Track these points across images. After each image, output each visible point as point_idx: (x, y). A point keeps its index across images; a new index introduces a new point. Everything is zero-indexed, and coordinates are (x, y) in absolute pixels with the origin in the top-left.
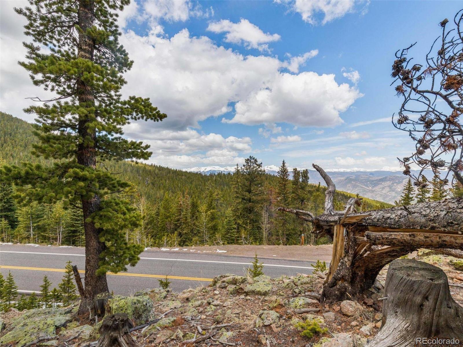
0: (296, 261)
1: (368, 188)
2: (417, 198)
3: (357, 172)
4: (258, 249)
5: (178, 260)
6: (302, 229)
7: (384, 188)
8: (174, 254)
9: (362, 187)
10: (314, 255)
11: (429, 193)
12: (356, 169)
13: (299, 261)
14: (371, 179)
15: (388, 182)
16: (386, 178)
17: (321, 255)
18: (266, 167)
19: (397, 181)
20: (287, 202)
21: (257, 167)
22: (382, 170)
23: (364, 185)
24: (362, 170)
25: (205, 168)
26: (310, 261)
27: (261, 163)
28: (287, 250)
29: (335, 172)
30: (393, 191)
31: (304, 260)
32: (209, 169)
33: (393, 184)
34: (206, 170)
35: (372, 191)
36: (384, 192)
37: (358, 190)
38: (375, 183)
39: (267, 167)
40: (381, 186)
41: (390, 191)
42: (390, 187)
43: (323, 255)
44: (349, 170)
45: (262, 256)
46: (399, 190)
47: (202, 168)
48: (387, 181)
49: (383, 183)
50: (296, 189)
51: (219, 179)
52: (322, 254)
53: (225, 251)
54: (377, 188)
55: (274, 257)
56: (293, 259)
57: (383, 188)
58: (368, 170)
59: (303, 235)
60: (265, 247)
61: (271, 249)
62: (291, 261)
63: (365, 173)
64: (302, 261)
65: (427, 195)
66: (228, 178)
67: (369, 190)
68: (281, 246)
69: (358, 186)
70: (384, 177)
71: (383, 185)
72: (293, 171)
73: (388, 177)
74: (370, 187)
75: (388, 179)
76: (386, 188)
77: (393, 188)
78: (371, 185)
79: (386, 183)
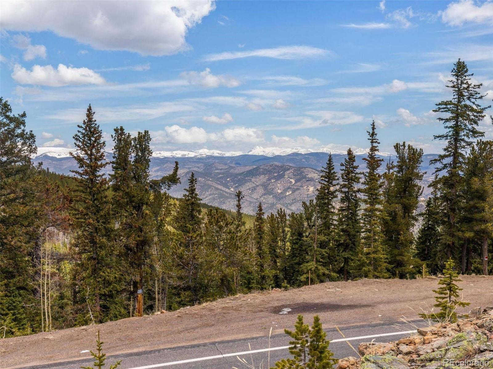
0: (145, 353)
1: (227, 190)
2: (342, 192)
3: (209, 157)
4: (36, 343)
6: (138, 279)
7: (255, 189)
9: (217, 189)
10: (180, 332)
11: (358, 182)
12: (205, 152)
13: (151, 352)
14: (232, 171)
15: (262, 177)
16: (257, 169)
17: (194, 329)
19: (276, 174)
20: (102, 213)
21: (12, 126)
22: (250, 153)
23: (222, 184)
24: (216, 153)
26: (175, 345)
27: (24, 115)
28: (112, 332)
29: (166, 158)
30: (270, 194)
31: (162, 347)
33: (269, 180)
35: (234, 194)
36: (255, 196)
37: (210, 195)
38: (239, 180)
40: (250, 185)
41: (265, 194)
42: (265, 186)
43: (197, 327)
44: (192, 155)
46: (279, 191)
48: (260, 174)
49: (253, 180)
50: (124, 179)
52: (194, 325)
54: (243, 189)
55: (85, 354)
56: (135, 350)
57: (254, 189)
58: (228, 154)
59: (140, 291)
60: (51, 337)
61: (71, 338)
62: (131, 355)
63: (221, 159)
64: (159, 351)
65: (356, 187)
67: (230, 194)
68: (93, 327)
69: (210, 187)
70: (255, 167)
71: (254, 183)
72: (114, 135)
73: (261, 167)
74: (232, 187)
75: (262, 170)
76: (258, 188)
77: (270, 187)
78: (232, 183)
79: (258, 180)
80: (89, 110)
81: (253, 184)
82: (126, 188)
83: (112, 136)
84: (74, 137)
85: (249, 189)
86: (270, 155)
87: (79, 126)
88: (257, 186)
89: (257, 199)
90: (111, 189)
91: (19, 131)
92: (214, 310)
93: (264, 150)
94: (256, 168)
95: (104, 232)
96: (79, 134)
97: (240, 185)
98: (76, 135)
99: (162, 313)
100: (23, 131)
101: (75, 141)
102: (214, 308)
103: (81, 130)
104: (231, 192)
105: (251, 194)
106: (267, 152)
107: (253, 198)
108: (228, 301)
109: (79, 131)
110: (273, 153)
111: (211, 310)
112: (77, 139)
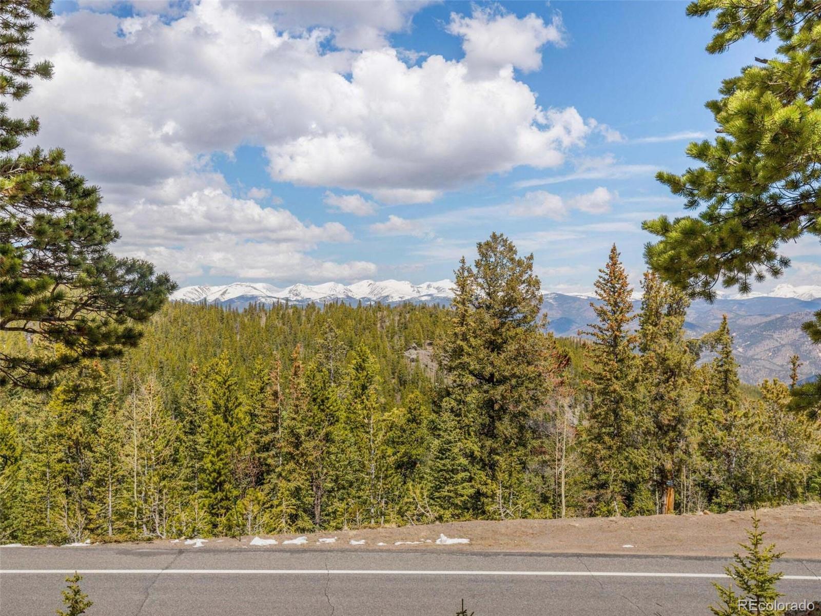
4: (561, 528)
5: (331, 572)
7: (779, 350)
8: (307, 555)
14: (740, 321)
15: (791, 331)
16: (783, 320)
18: (424, 285)
22: (772, 295)
25: (223, 288)
27: (531, 258)
30: (805, 358)
32: (235, 292)
33: (804, 336)
34: (227, 297)
35: (745, 358)
36: (779, 360)
38: (752, 336)
39: (429, 286)
40: (770, 344)
42: (796, 346)
45: (590, 547)
47: (215, 289)
48: (787, 326)
49: (776, 336)
51: (278, 324)
53: (465, 541)
54: (758, 350)
55: (629, 549)
57: (776, 351)
59: (670, 483)
60: (577, 524)
63: (724, 303)
66: (309, 320)
70: (779, 316)
71: (777, 341)
72: (643, 281)
73: (790, 317)
74: (740, 346)
75: (791, 321)
76: (784, 349)
77: (805, 348)
78: (741, 340)
79: (784, 336)
80: (614, 250)
81: (776, 343)
82: (657, 348)
83: (641, 282)
84: (595, 284)
85: (769, 350)
86: (805, 298)
87: (600, 271)
88: (783, 346)
89: (782, 366)
90: (638, 348)
91: (525, 277)
92: (780, 518)
93: (795, 289)
94: (782, 317)
95: (631, 403)
96: (601, 280)
97: (754, 344)
98: (598, 282)
99: (705, 513)
100: (530, 276)
101: (597, 289)
102: (779, 516)
103: (603, 275)
104: (739, 354)
105: (773, 357)
106: (801, 293)
107: (774, 364)
108: (798, 509)
109: (600, 277)
110: (811, 295)
111: (776, 518)
112: (598, 287)
